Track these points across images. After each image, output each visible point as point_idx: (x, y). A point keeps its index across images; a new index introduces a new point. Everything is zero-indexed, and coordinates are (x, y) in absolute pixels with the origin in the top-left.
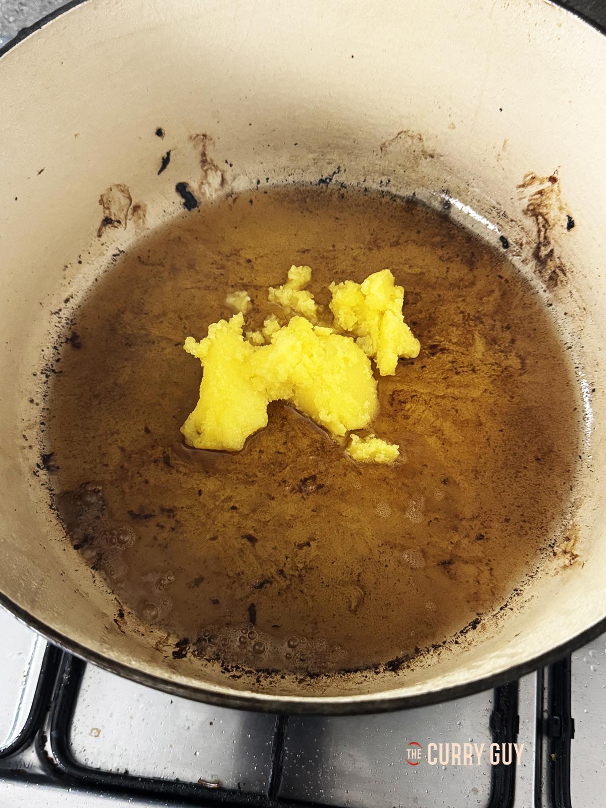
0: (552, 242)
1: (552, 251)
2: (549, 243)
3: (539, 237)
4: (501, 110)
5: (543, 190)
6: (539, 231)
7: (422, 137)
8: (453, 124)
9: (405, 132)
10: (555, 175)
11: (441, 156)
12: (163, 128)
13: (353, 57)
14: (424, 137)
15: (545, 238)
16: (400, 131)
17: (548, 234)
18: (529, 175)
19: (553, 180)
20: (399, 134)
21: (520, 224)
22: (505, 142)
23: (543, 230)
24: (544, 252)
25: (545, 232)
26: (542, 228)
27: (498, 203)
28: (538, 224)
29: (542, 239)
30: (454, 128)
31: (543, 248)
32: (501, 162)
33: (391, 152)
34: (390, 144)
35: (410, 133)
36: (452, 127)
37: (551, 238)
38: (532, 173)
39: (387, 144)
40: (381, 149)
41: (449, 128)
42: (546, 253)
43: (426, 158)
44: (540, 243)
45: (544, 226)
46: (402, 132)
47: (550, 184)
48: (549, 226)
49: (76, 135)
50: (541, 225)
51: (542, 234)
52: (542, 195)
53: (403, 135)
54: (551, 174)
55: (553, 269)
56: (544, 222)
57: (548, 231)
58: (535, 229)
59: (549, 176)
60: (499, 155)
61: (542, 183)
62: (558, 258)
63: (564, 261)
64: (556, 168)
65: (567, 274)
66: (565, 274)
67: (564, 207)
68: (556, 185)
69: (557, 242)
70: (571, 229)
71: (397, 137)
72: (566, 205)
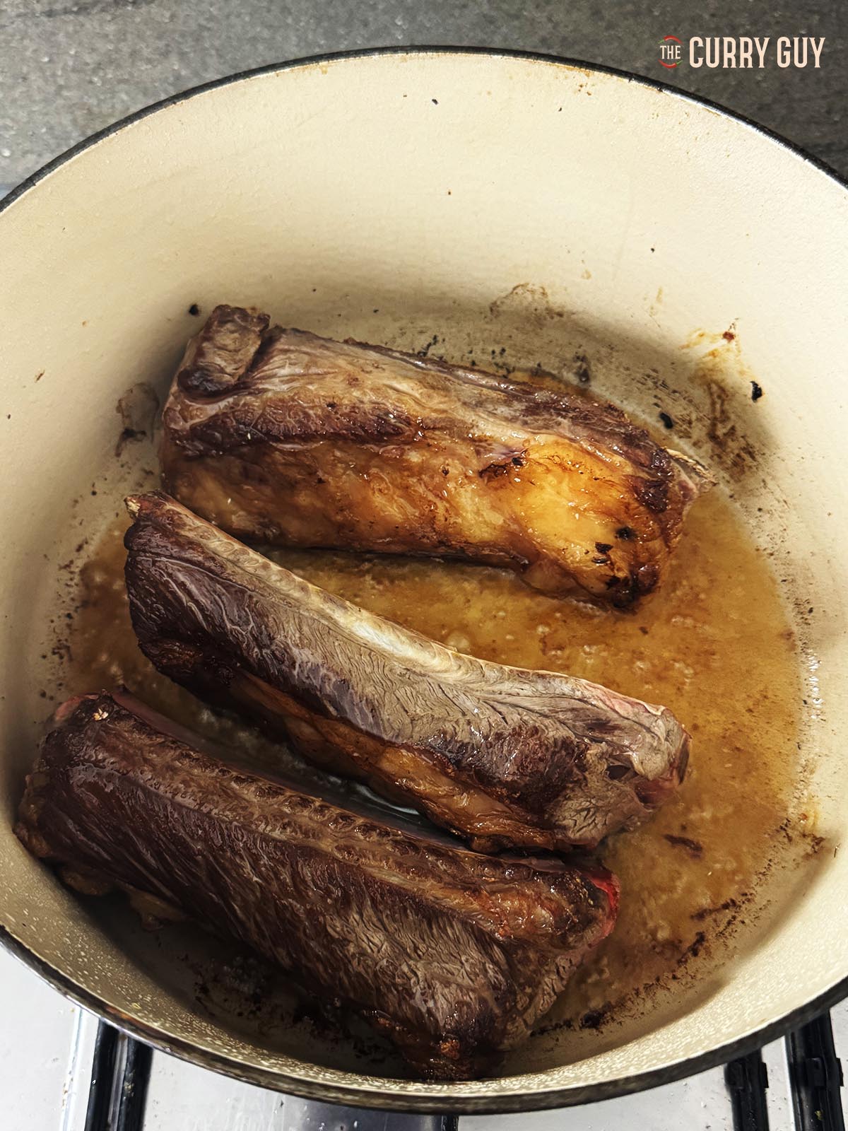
0: (733, 416)
1: (733, 428)
2: (728, 418)
3: (714, 410)
4: (653, 250)
5: (716, 350)
6: (713, 404)
7: (546, 291)
8: (587, 272)
9: (522, 286)
10: (732, 331)
11: (574, 314)
12: (198, 304)
13: (450, 193)
14: (548, 291)
15: (723, 412)
16: (515, 285)
17: (726, 407)
18: (695, 332)
19: (729, 336)
20: (515, 289)
21: (686, 395)
22: (660, 292)
23: (719, 401)
24: (721, 431)
25: (722, 404)
26: (716, 400)
27: (655, 371)
28: (711, 394)
29: (718, 414)
30: (589, 277)
31: (719, 425)
32: (655, 317)
33: (504, 312)
34: (502, 303)
35: (530, 287)
36: (585, 275)
37: (731, 411)
38: (699, 329)
39: (498, 303)
40: (492, 310)
41: (583, 277)
42: (725, 431)
43: (552, 318)
44: (715, 418)
45: (719, 397)
46: (517, 287)
47: (725, 341)
48: (727, 396)
49: (84, 323)
50: (715, 396)
51: (718, 406)
52: (715, 357)
53: (520, 291)
54: (727, 330)
55: (736, 452)
56: (719, 391)
57: (726, 402)
58: (708, 401)
59: (723, 332)
60: (652, 308)
61: (714, 339)
62: (742, 437)
63: (751, 441)
64: (733, 321)
65: (757, 457)
66: (753, 458)
67: (747, 370)
68: (733, 342)
69: (739, 417)
70: (759, 399)
71: (512, 293)
72: (749, 368)
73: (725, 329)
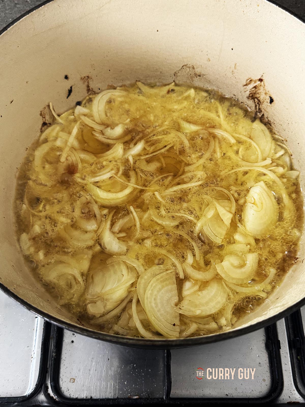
0: (263, 110)
1: (263, 115)
2: (261, 111)
3: (256, 109)
4: (232, 49)
5: (256, 86)
7: (194, 67)
8: (209, 59)
9: (186, 65)
10: (262, 78)
11: (204, 75)
12: (68, 75)
13: (158, 31)
15: (259, 109)
17: (260, 107)
18: (249, 79)
19: (261, 80)
20: (182, 67)
21: (246, 104)
22: (235, 65)
25: (259, 106)
26: (257, 105)
27: (234, 95)
28: (255, 103)
31: (258, 114)
32: (234, 75)
33: (179, 76)
34: (178, 72)
35: (188, 66)
36: (208, 60)
37: (262, 108)
38: (250, 78)
39: (177, 72)
40: (174, 75)
41: (207, 61)
42: (260, 116)
43: (197, 77)
44: (257, 112)
45: (258, 103)
46: (184, 66)
47: (259, 82)
48: (261, 103)
49: (27, 82)
50: (256, 103)
51: (257, 107)
52: (256, 88)
53: (184, 67)
54: (260, 78)
55: (265, 123)
56: (258, 101)
58: (254, 105)
59: (259, 79)
60: (233, 71)
61: (255, 82)
62: (267, 118)
63: (270, 119)
64: (262, 74)
65: (272, 125)
66: (271, 125)
67: (268, 92)
68: (262, 83)
69: (265, 110)
70: (272, 103)
71: (182, 68)
72: (268, 91)
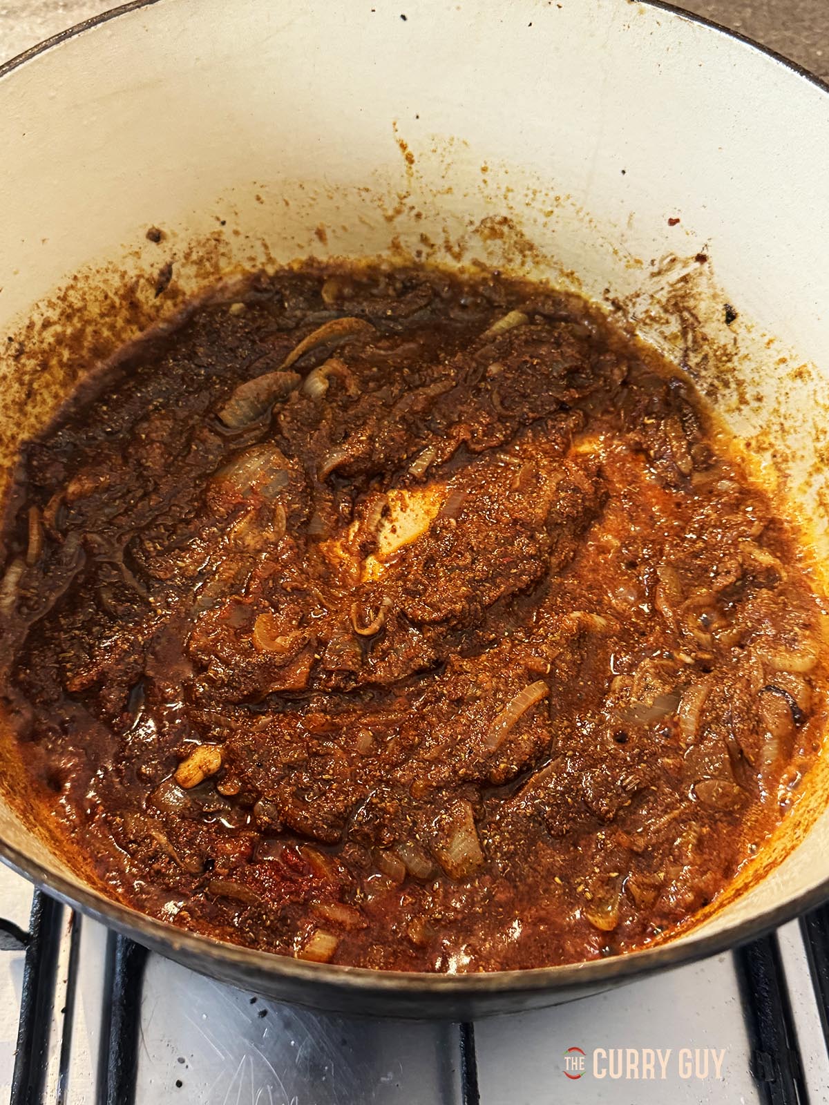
0: (705, 344)
1: (705, 357)
2: (701, 347)
3: (685, 340)
4: (624, 172)
5: (688, 275)
6: (685, 332)
7: (515, 223)
9: (491, 218)
10: (705, 252)
11: (542, 246)
12: (160, 229)
13: (417, 117)
14: (517, 223)
15: (695, 341)
16: (484, 218)
17: (699, 335)
18: (668, 256)
19: (701, 258)
20: (482, 222)
22: (631, 216)
23: (691, 329)
24: (694, 360)
25: (694, 332)
26: (688, 327)
28: (683, 322)
29: (690, 344)
30: (558, 205)
31: (691, 354)
32: (625, 245)
33: (472, 247)
34: (470, 238)
35: (498, 219)
36: (555, 204)
37: (703, 338)
38: (671, 254)
39: (466, 237)
40: (459, 246)
41: (552, 205)
42: (698, 360)
43: (521, 252)
44: (687, 349)
45: (691, 324)
46: (487, 219)
47: (697, 264)
48: (700, 323)
50: (687, 323)
51: (690, 335)
52: (687, 282)
53: (488, 223)
54: (699, 252)
55: (709, 381)
56: (692, 318)
57: (698, 330)
58: (680, 331)
59: (696, 255)
60: (623, 236)
61: (685, 265)
64: (705, 241)
67: (720, 293)
68: (706, 265)
69: (712, 343)
70: (732, 323)
71: (480, 226)
72: (722, 290)
73: (698, 250)
